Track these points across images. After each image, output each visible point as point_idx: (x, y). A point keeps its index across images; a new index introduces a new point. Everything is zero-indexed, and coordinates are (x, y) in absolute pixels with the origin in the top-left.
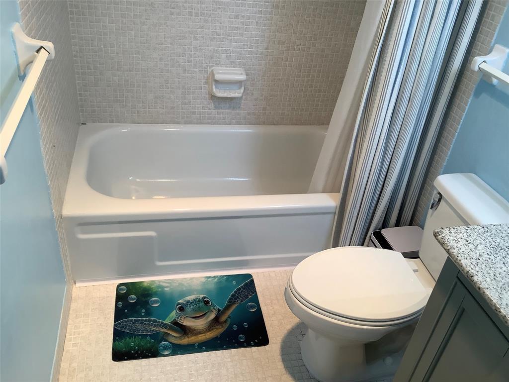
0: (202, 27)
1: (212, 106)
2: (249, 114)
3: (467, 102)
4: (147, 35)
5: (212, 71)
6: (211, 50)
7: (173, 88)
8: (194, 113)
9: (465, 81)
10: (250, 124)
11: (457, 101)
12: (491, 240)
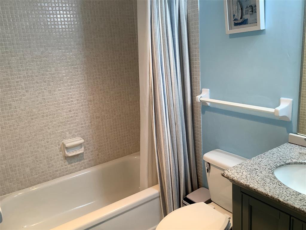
0: (51, 122)
1: (67, 163)
2: (90, 161)
3: (200, 117)
4: (19, 134)
5: (63, 143)
6: (59, 132)
7: (41, 160)
8: (57, 171)
9: (195, 108)
10: (92, 167)
11: (195, 118)
12: (247, 169)
